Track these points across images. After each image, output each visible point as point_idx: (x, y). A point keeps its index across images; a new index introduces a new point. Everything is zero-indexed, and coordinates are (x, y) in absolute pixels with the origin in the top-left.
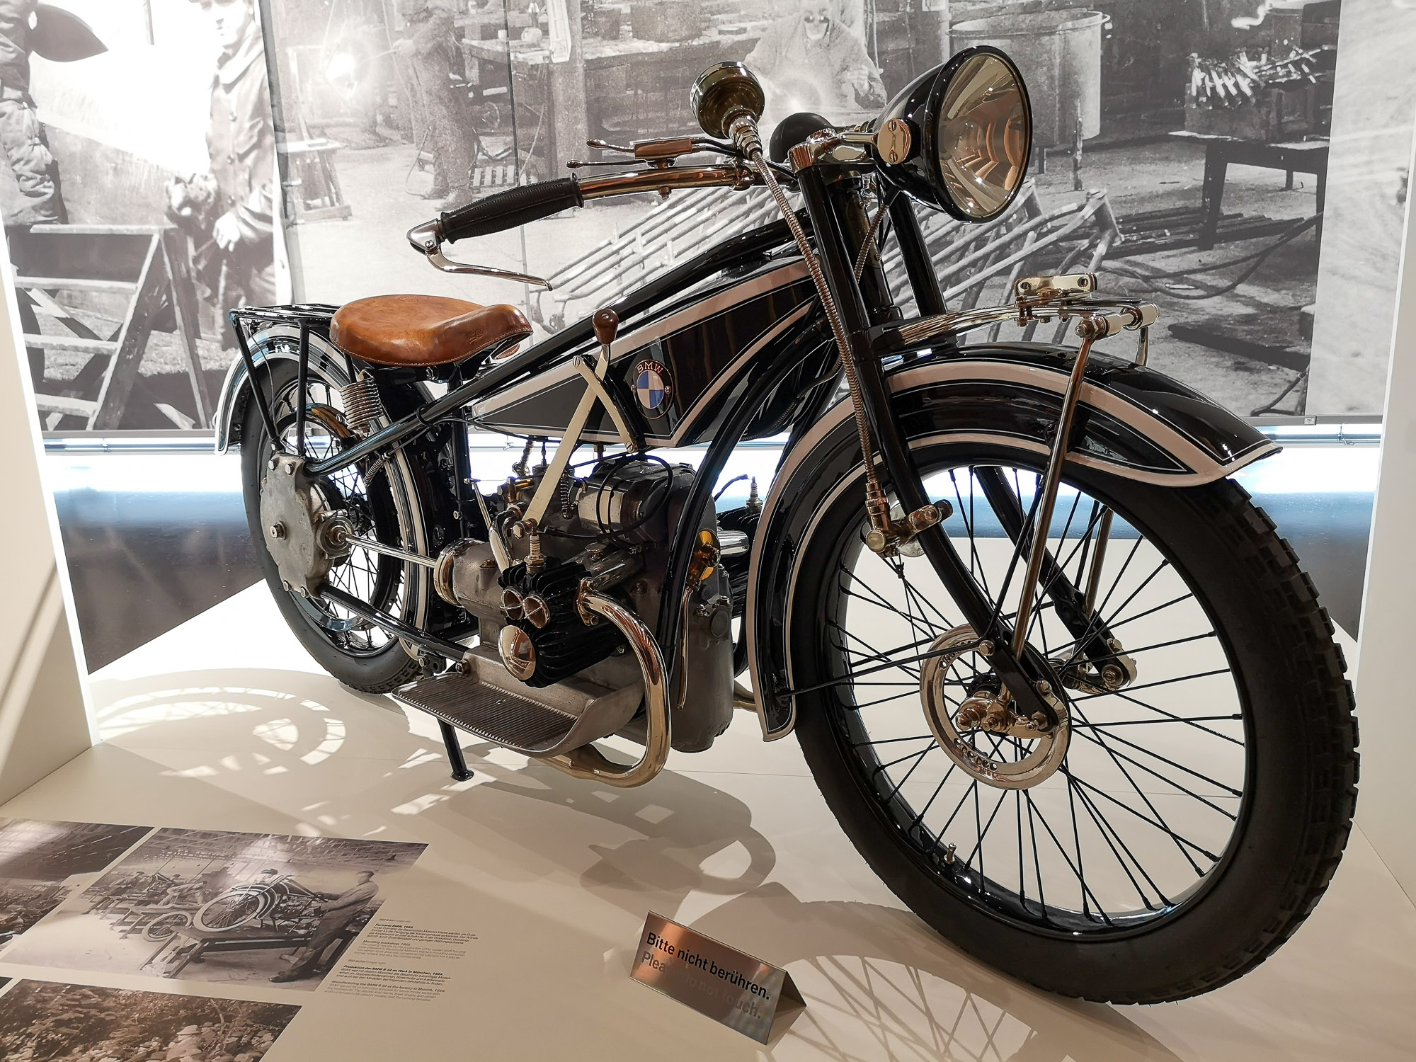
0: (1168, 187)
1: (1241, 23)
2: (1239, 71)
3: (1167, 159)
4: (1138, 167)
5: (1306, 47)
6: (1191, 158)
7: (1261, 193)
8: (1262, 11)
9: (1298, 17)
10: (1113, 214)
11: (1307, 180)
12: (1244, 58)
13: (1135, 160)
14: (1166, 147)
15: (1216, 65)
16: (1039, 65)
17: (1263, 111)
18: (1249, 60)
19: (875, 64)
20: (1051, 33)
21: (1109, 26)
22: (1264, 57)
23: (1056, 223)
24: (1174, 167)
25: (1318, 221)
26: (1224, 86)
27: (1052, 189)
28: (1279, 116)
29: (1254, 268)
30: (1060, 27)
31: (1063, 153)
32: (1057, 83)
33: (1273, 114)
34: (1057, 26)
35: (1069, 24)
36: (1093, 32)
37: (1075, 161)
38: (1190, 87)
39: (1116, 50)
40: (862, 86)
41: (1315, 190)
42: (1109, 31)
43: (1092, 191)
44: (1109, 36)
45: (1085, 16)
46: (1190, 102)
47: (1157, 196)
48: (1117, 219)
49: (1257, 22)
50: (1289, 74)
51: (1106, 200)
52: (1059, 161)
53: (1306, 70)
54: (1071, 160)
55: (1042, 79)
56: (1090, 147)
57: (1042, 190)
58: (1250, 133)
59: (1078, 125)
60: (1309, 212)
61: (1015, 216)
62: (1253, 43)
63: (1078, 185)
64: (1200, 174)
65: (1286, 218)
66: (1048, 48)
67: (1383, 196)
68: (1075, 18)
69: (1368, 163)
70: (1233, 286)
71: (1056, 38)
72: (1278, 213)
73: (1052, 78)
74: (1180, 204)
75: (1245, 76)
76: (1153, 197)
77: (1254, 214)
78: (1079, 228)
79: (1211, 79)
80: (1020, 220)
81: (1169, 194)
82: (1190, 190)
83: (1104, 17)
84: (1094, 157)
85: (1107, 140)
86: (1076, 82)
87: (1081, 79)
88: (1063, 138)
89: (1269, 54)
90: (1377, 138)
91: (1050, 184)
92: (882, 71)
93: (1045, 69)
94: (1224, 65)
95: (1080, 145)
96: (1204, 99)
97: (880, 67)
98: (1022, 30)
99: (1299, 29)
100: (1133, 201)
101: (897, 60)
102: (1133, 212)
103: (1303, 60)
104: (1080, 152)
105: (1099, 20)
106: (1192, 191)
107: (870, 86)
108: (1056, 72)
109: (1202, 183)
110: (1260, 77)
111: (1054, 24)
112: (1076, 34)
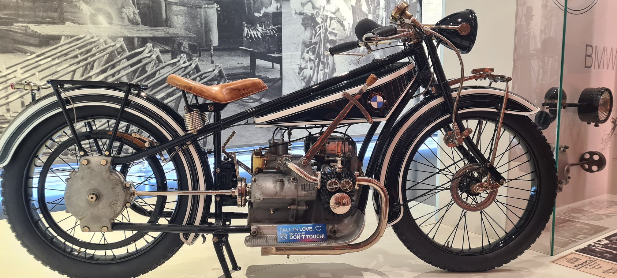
0: (240, 65)
1: (257, 15)
2: (257, 30)
3: (239, 56)
4: (231, 58)
5: (274, 25)
6: (246, 56)
7: (266, 69)
8: (262, 12)
9: (271, 15)
10: (224, 73)
11: (277, 66)
12: (258, 26)
13: (230, 55)
14: (239, 52)
15: (251, 27)
16: (198, 18)
17: (265, 43)
18: (260, 27)
19: (136, 8)
20: (200, 8)
21: (219, 9)
22: (263, 26)
23: (206, 75)
24: (241, 58)
25: (281, 79)
26: (254, 34)
27: (204, 63)
28: (269, 46)
29: (266, 93)
30: (203, 6)
31: (207, 50)
32: (203, 25)
33: (267, 45)
34: (202, 6)
35: (206, 6)
36: (214, 10)
37: (211, 53)
38: (244, 33)
39: (221, 17)
40: (131, 15)
41: (279, 69)
42: (219, 11)
43: (217, 65)
44: (219, 12)
45: (211, 4)
46: (244, 38)
47: (237, 68)
48: (226, 75)
49: (261, 15)
50: (270, 33)
51: (222, 68)
52: (206, 53)
53: (275, 32)
54: (210, 53)
55: (198, 23)
56: (216, 49)
57: (201, 63)
58: (262, 50)
59: (211, 41)
60: (278, 76)
61: (192, 72)
62: (261, 21)
63: (212, 62)
64: (249, 62)
65: (273, 78)
66: (200, 12)
67: (295, 72)
68: (208, 4)
69: (291, 62)
70: (261, 99)
71: (202, 9)
72: (271, 76)
73: (201, 23)
74: (244, 71)
75: (259, 31)
76: (236, 68)
77: (264, 76)
78: (214, 77)
79: (250, 31)
80: (193, 73)
81: (240, 68)
82: (246, 67)
83: (217, 6)
84: (217, 53)
85: (221, 47)
86: (210, 26)
87: (211, 25)
88: (207, 45)
89: (265, 26)
90: (292, 55)
91: (203, 61)
92: (138, 11)
93: (199, 20)
94: (253, 27)
95: (212, 48)
96: (248, 37)
97: (138, 9)
98: (190, 5)
99: (272, 19)
100: (230, 69)
101: (145, 7)
102: (230, 73)
103: (273, 29)
104: (212, 51)
105: (215, 6)
106: (247, 67)
107: (134, 16)
108: (203, 22)
109: (250, 65)
110: (263, 32)
111: (201, 5)
112: (209, 9)
